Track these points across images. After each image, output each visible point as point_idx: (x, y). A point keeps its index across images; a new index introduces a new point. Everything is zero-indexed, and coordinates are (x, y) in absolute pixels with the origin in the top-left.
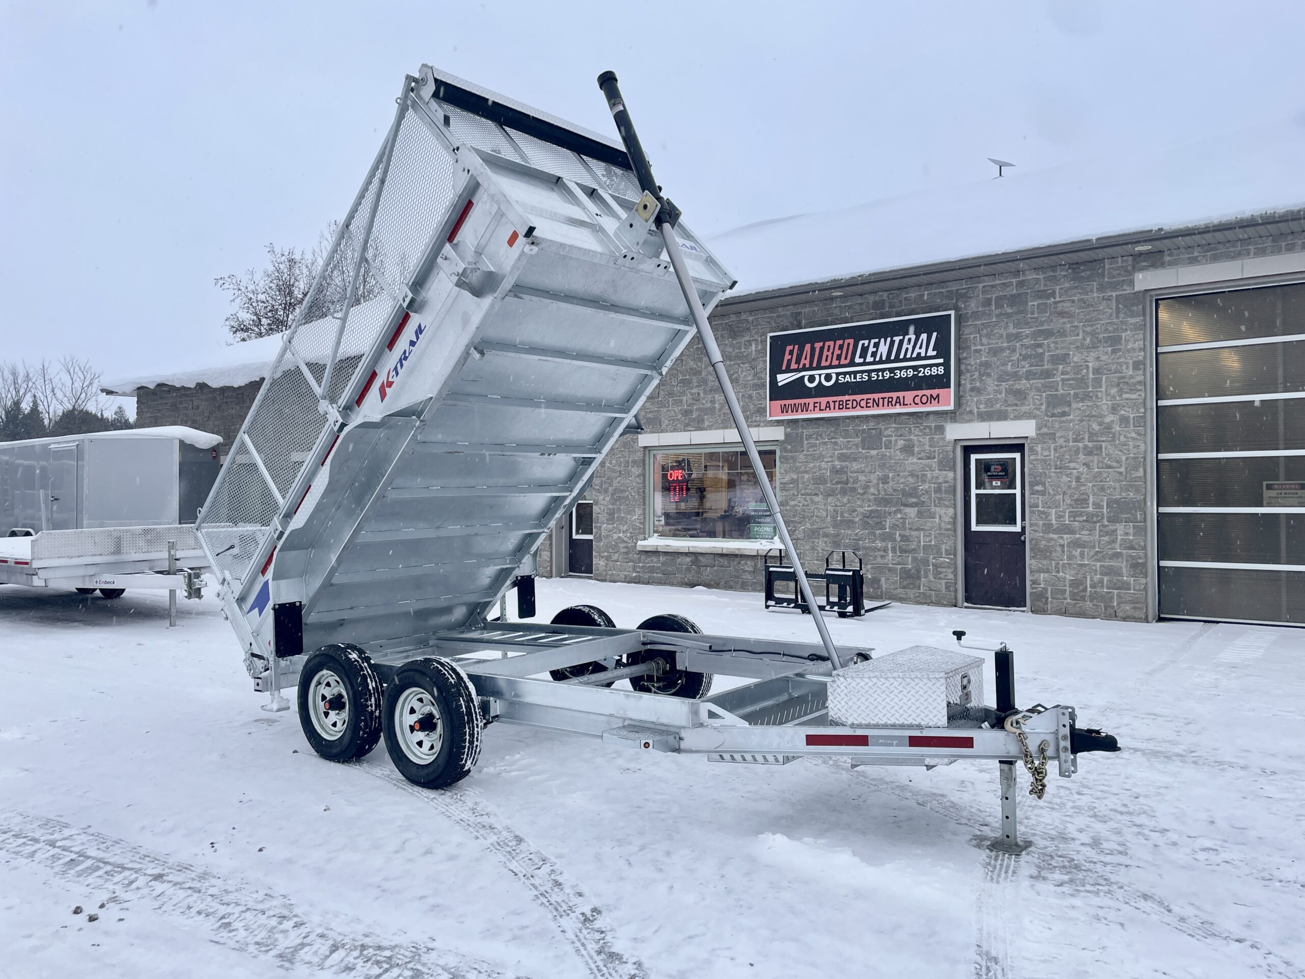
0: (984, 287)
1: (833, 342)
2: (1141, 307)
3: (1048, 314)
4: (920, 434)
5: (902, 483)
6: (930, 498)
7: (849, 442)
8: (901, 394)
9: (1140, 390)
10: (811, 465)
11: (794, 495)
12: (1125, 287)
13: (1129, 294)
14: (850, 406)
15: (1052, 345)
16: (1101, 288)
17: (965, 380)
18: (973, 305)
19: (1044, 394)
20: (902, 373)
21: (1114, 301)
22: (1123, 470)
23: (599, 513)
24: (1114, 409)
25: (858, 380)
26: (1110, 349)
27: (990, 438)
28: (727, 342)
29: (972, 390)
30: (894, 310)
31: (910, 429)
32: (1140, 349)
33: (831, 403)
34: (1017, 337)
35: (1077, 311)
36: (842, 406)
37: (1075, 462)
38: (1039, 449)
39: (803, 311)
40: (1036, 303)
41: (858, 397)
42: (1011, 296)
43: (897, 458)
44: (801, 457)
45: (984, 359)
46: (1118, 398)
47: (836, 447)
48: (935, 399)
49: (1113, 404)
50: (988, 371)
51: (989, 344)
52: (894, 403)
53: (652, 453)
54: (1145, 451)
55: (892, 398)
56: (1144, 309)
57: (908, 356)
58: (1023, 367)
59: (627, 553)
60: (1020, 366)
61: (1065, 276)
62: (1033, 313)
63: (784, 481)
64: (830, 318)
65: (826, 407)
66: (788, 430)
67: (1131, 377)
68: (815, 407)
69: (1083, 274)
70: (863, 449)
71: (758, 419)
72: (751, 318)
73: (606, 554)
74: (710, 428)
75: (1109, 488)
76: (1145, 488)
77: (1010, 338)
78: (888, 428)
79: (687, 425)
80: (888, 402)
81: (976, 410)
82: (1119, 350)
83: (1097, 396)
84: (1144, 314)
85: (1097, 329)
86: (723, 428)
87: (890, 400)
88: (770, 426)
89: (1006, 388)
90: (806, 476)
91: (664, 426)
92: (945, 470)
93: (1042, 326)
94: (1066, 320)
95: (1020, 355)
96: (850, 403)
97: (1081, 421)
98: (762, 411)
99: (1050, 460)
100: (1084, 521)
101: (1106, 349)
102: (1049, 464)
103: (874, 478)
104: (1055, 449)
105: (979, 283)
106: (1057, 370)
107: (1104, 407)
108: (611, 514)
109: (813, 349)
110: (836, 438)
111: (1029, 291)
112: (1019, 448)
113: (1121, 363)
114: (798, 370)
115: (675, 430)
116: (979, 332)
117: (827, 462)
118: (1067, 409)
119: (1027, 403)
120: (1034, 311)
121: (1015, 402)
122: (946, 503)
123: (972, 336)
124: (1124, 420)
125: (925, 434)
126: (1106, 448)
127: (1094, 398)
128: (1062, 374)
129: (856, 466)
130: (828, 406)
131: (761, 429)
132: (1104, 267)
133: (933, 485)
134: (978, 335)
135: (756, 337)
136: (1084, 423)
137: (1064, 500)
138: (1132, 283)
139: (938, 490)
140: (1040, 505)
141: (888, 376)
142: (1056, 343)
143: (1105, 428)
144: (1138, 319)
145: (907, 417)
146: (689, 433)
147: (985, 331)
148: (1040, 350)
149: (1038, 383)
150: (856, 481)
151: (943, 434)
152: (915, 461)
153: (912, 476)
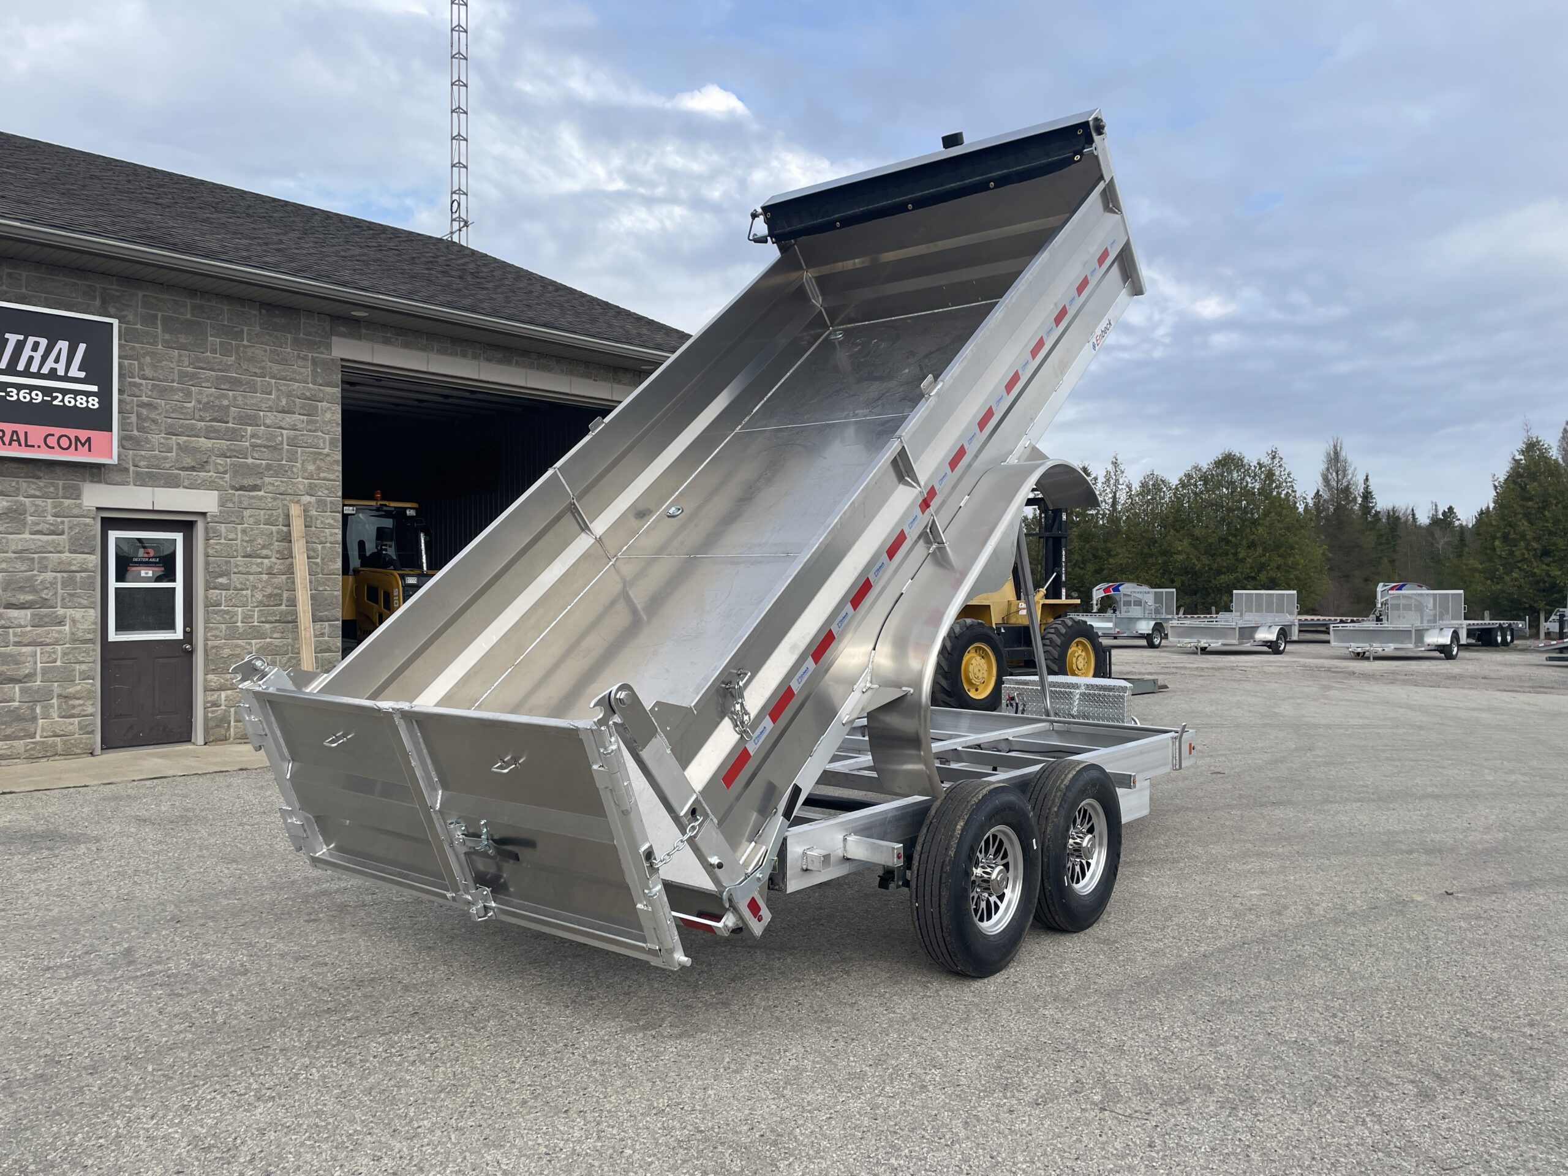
2: (339, 376)
3: (234, 358)
4: (38, 493)
9: (337, 471)
12: (322, 349)
13: (326, 359)
16: (297, 342)
19: (228, 460)
20: (22, 394)
21: (310, 363)
24: (311, 490)
26: (306, 418)
27: (151, 510)
31: (20, 484)
32: (338, 424)
35: (270, 364)
37: (268, 549)
38: (222, 528)
40: (218, 340)
42: (186, 320)
46: (315, 477)
48: (83, 445)
49: (311, 483)
51: (153, 379)
55: (4, 431)
58: (202, 420)
60: (197, 417)
61: (256, 316)
62: (214, 352)
67: (328, 455)
69: (277, 320)
77: (184, 377)
81: (132, 468)
82: (317, 421)
83: (292, 471)
85: (293, 390)
89: (178, 444)
93: (228, 371)
94: (257, 371)
95: (199, 402)
97: (274, 499)
99: (237, 544)
100: (276, 621)
101: (301, 417)
102: (236, 551)
104: (244, 532)
106: (245, 431)
107: (301, 487)
111: (209, 321)
112: (185, 525)
113: (317, 436)
116: (138, 360)
118: (259, 482)
119: (208, 468)
121: (193, 464)
125: (45, 496)
127: (289, 473)
128: (252, 436)
132: (299, 319)
133: (59, 575)
136: (279, 502)
137: (252, 596)
138: (329, 347)
139: (69, 582)
144: (334, 390)
149: (224, 444)
151: (78, 497)
152: (27, 536)
153: (23, 560)
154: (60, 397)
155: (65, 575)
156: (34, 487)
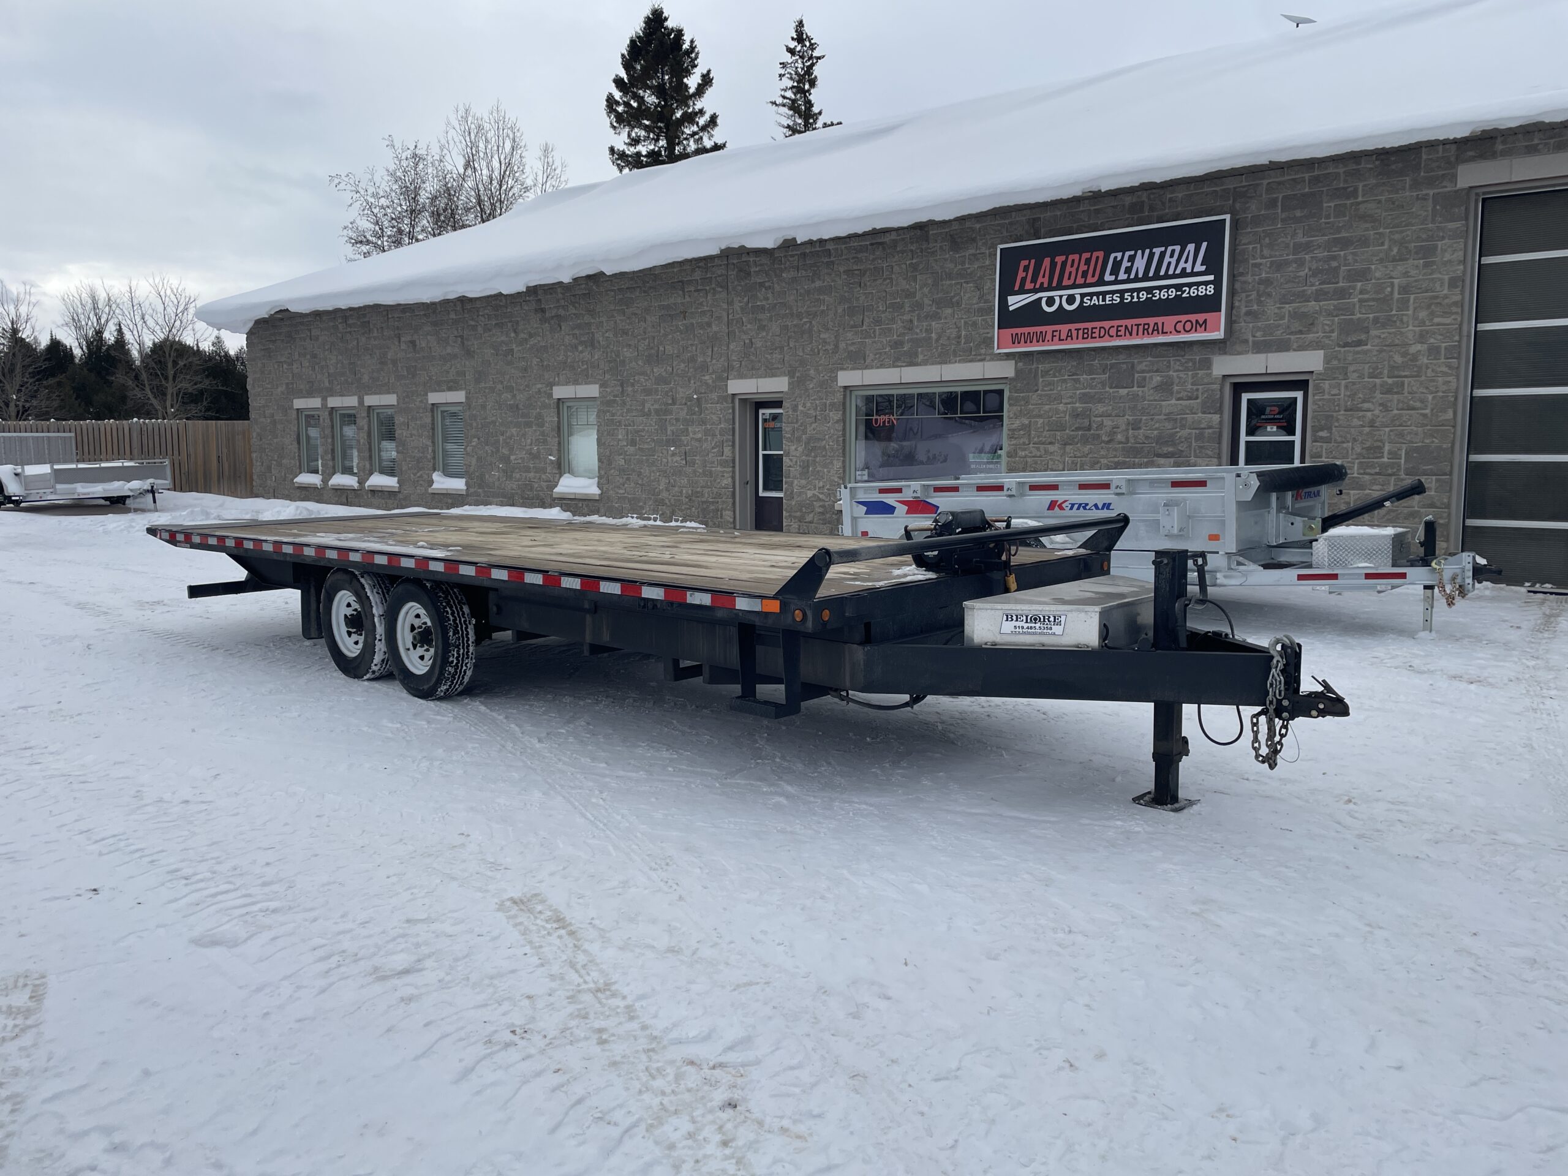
0: (1269, 184)
1: (1078, 256)
2: (1463, 208)
3: (1347, 218)
4: (1180, 368)
5: (1156, 429)
6: (1190, 446)
7: (1094, 379)
8: (1159, 320)
9: (1456, 313)
10: (1047, 407)
11: (1024, 444)
12: (1444, 184)
13: (1449, 192)
14: (1096, 335)
15: (1350, 257)
16: (1416, 185)
17: (1240, 301)
18: (1253, 207)
19: (1336, 319)
20: (1162, 293)
21: (1431, 201)
22: (1427, 411)
23: (790, 466)
24: (1422, 338)
25: (1107, 302)
26: (1421, 261)
27: (1266, 374)
28: (947, 256)
29: (1248, 313)
30: (1155, 214)
31: (1169, 362)
32: (1460, 262)
33: (1073, 331)
34: (1307, 247)
35: (1384, 214)
36: (1087, 335)
37: (1369, 402)
38: (1326, 385)
39: (1042, 216)
40: (1332, 204)
41: (1107, 324)
42: (1303, 195)
43: (1152, 398)
44: (1034, 398)
45: (1264, 275)
46: (1427, 323)
47: (1077, 386)
48: (1201, 326)
49: (1421, 331)
50: (1269, 290)
51: (1271, 257)
52: (1150, 331)
53: (854, 394)
54: (1457, 389)
55: (1148, 324)
56: (1467, 210)
57: (1171, 272)
58: (1312, 285)
59: (822, 513)
60: (1308, 283)
61: (1371, 169)
62: (1328, 217)
63: (1014, 426)
64: (1075, 225)
65: (1068, 336)
66: (1020, 364)
67: (1446, 297)
68: (1053, 336)
69: (1393, 167)
70: (1111, 388)
71: (983, 351)
72: (978, 226)
73: (798, 514)
74: (925, 363)
75: (1410, 433)
76: (1454, 433)
77: (1298, 248)
78: (1142, 362)
79: (897, 359)
80: (1144, 329)
81: (1251, 339)
82: (1434, 263)
83: (1402, 321)
84: (1467, 219)
85: (1408, 236)
86: (940, 363)
87: (1146, 327)
88: (998, 360)
89: (1289, 311)
90: (1041, 421)
91: (868, 361)
92: (1210, 413)
93: (1339, 232)
94: (1368, 225)
95: (1310, 269)
96: (1097, 331)
97: (1380, 351)
98: (988, 342)
99: (1339, 399)
100: (1377, 474)
101: (1416, 262)
102: (1338, 405)
103: (1122, 422)
104: (1346, 387)
105: (1263, 179)
106: (1354, 288)
107: (1410, 335)
108: (805, 466)
109: (1053, 265)
110: (1077, 375)
111: (1324, 189)
112: (1301, 385)
113: (1433, 279)
114: (1035, 291)
115: (882, 366)
116: (1259, 242)
117: (1066, 404)
118: (1363, 337)
119: (1315, 329)
120: (1329, 215)
121: (1301, 328)
122: (1209, 453)
123: (1251, 247)
124: (1434, 351)
125: (1187, 369)
126: (1409, 384)
127: (1398, 323)
128: (1361, 292)
129: (1100, 408)
130: (1069, 335)
131: (987, 364)
132: (1421, 158)
133: (1194, 431)
134: (1259, 246)
135: (983, 251)
136: (1384, 354)
137: (1353, 449)
138: (1454, 178)
139: (1200, 437)
140: (1324, 454)
141: (1145, 297)
142: (1354, 254)
143: (1412, 360)
144: (1458, 224)
145: (1166, 348)
146: (899, 369)
147: (1267, 240)
148: (1334, 264)
149: (1330, 305)
150: (1101, 426)
151: (1209, 367)
152: (1173, 402)
153: (1168, 420)
154: (1187, 289)
155: (1197, 432)
156: (1178, 363)
